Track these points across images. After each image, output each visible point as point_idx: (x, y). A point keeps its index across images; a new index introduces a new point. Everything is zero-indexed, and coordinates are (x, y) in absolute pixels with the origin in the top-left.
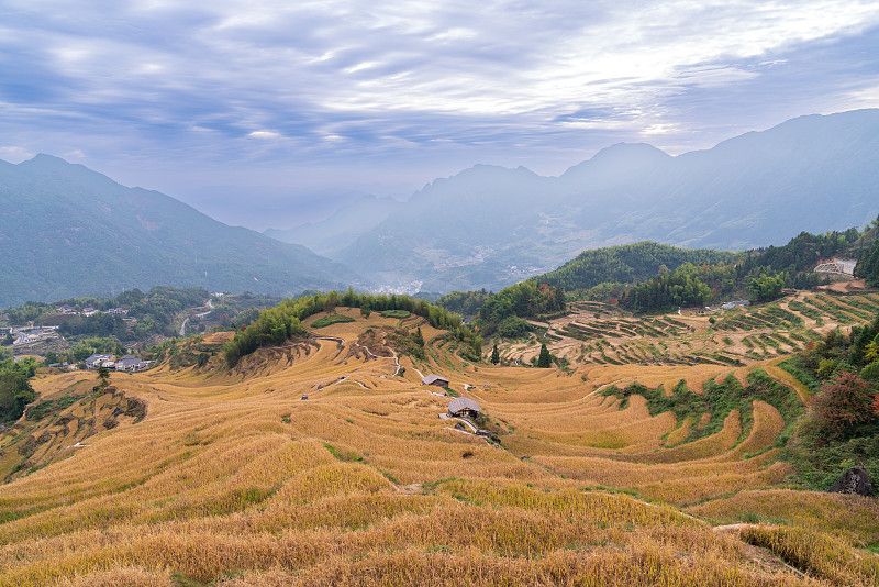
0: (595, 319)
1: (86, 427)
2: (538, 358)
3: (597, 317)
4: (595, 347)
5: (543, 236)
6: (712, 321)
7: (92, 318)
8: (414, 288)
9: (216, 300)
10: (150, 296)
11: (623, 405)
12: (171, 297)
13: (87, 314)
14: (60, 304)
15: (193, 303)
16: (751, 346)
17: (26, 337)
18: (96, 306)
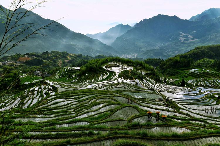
1: (40, 94)
2: (181, 83)
4: (202, 81)
5: (181, 41)
7: (35, 60)
8: (134, 56)
10: (51, 54)
11: (216, 109)
12: (58, 54)
15: (64, 57)
18: (35, 56)
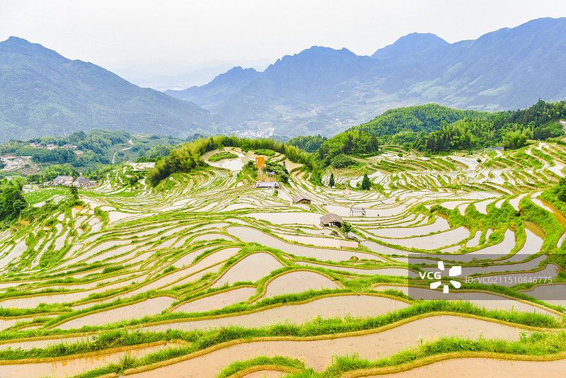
0: (399, 158)
1: (69, 228)
2: (361, 184)
3: (401, 156)
4: (401, 177)
6: (479, 161)
7: (54, 151)
8: (268, 133)
9: (135, 140)
10: (91, 136)
12: (105, 137)
13: (50, 149)
14: (32, 142)
15: (120, 141)
16: (506, 179)
17: (11, 164)
18: (55, 143)
